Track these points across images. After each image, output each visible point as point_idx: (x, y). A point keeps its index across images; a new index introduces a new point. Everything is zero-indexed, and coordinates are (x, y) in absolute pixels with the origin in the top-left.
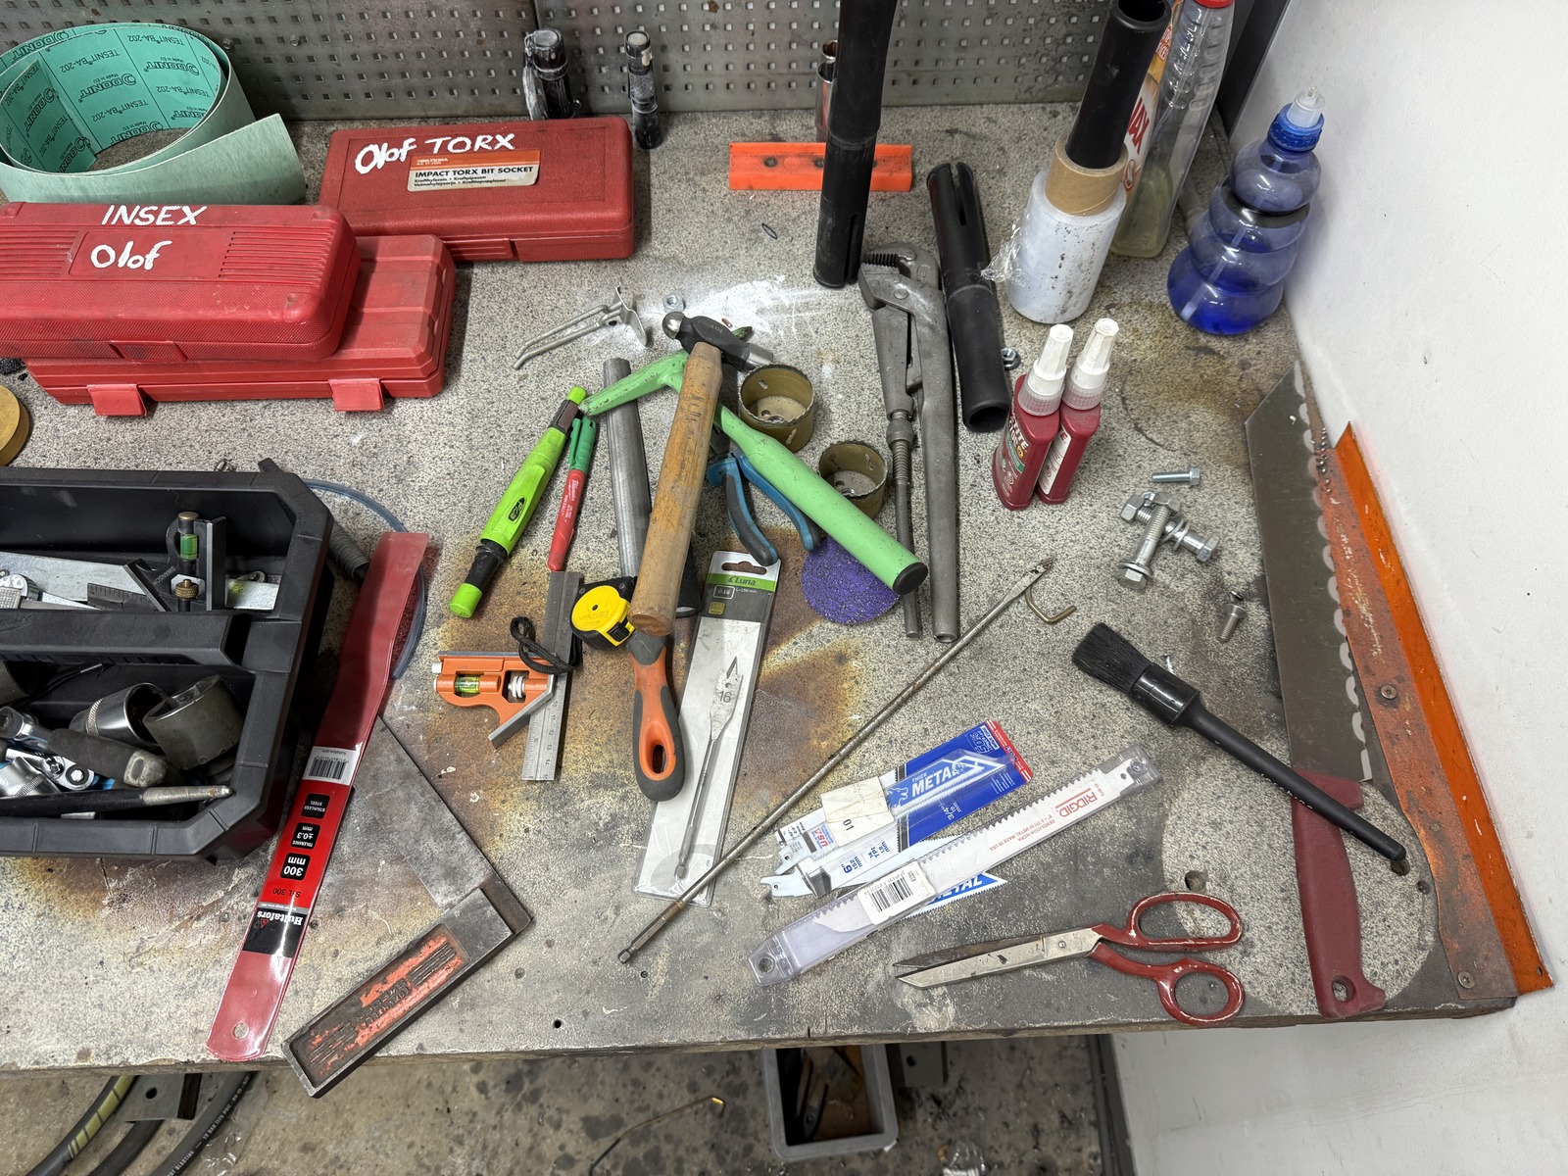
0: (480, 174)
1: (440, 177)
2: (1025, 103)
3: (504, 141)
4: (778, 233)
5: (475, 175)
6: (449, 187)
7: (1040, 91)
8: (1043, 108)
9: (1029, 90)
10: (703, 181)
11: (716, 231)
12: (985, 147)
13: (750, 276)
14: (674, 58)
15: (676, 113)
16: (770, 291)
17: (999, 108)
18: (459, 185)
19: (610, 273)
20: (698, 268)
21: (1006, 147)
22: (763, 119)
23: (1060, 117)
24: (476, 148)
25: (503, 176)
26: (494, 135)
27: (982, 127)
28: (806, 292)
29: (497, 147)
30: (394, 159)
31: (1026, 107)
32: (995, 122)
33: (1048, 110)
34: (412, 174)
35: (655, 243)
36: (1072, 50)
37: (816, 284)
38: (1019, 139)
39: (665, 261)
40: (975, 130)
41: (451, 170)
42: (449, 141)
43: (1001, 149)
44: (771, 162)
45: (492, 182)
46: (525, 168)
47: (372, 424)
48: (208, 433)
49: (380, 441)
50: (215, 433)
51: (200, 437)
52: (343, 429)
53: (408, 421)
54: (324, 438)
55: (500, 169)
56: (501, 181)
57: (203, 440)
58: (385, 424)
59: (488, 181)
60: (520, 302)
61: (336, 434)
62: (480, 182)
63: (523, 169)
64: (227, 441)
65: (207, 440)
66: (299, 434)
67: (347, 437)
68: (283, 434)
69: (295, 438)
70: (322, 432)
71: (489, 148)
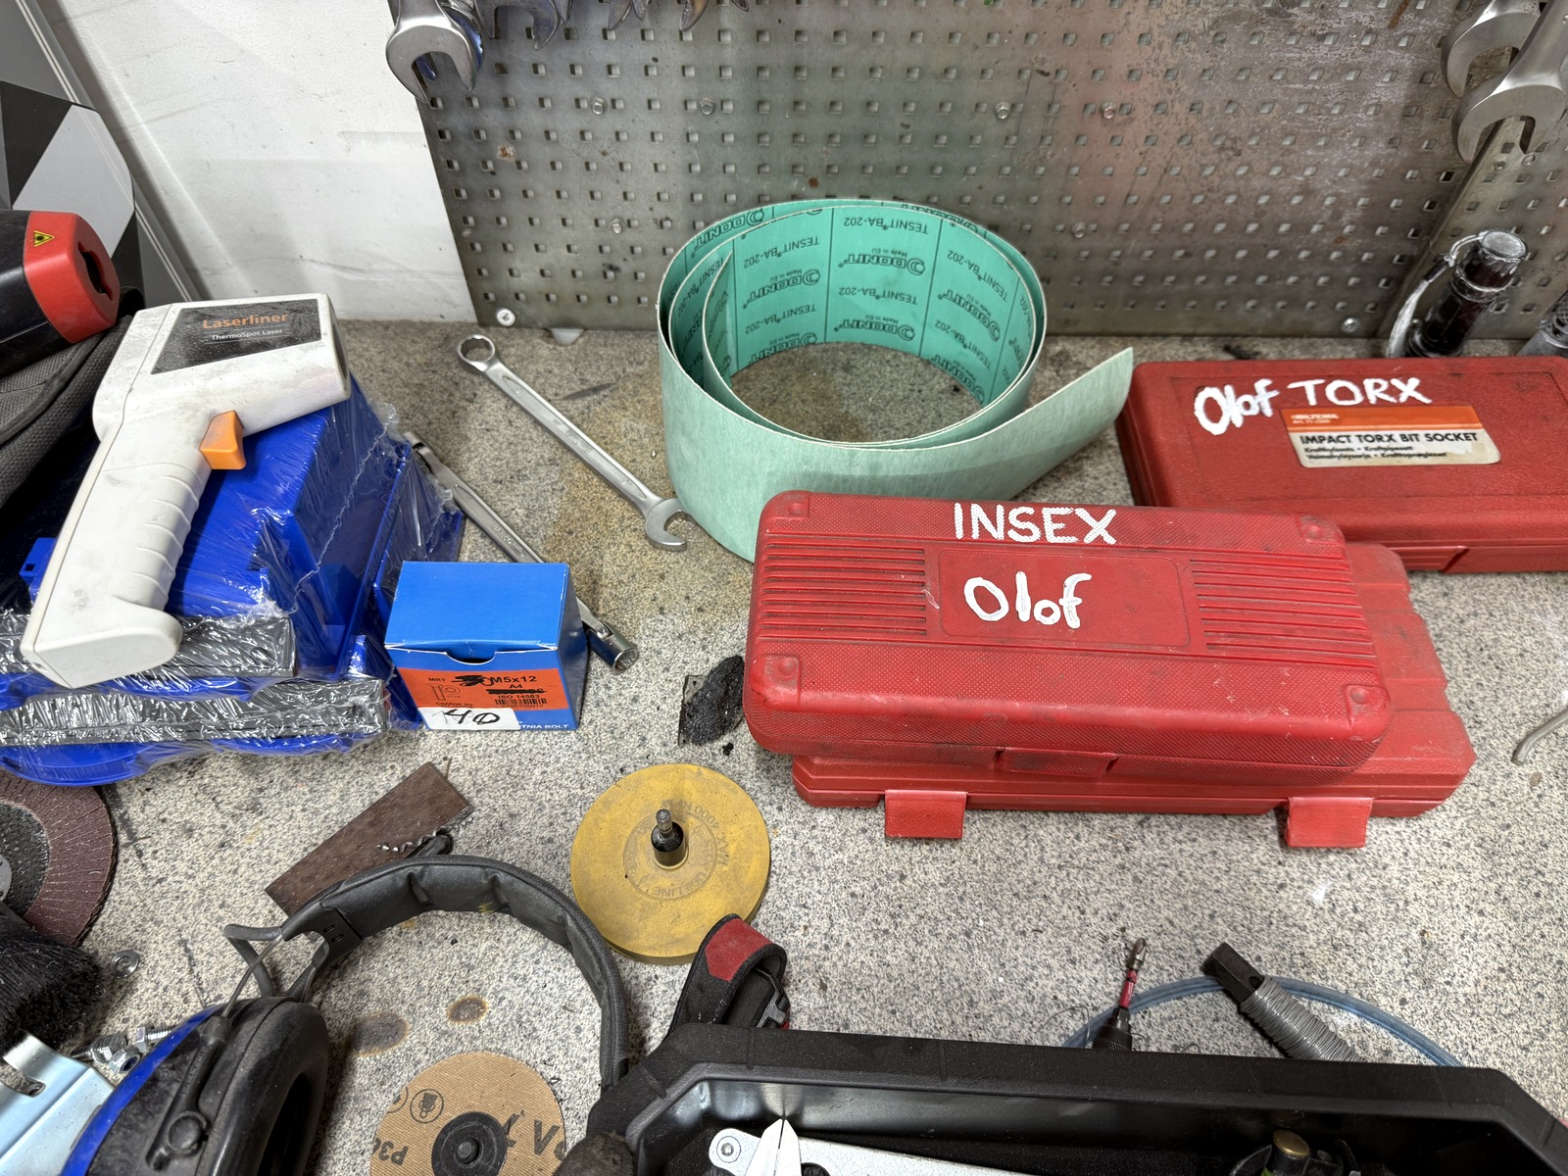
0: (1402, 444)
1: (1339, 446)
3: (1409, 389)
6: (1363, 462)
18: (1376, 460)
24: (1373, 401)
25: (1437, 447)
26: (1387, 378)
29: (1403, 398)
30: (1254, 411)
34: (1296, 438)
41: (1352, 435)
42: (1324, 386)
45: (1426, 455)
46: (1465, 434)
47: (1330, 865)
48: (1065, 872)
49: (1358, 898)
50: (1075, 871)
51: (1053, 878)
52: (1286, 872)
53: (1387, 860)
54: (1264, 890)
55: (1427, 435)
56: (1440, 455)
57: (1061, 885)
58: (1354, 866)
59: (1419, 455)
60: (1464, 639)
61: (1279, 882)
62: (1410, 456)
63: (1462, 436)
64: (1102, 889)
65: (1068, 885)
66: (1218, 879)
67: (1299, 888)
68: (1191, 879)
69: (1215, 888)
70: (1255, 878)
71: (1392, 400)
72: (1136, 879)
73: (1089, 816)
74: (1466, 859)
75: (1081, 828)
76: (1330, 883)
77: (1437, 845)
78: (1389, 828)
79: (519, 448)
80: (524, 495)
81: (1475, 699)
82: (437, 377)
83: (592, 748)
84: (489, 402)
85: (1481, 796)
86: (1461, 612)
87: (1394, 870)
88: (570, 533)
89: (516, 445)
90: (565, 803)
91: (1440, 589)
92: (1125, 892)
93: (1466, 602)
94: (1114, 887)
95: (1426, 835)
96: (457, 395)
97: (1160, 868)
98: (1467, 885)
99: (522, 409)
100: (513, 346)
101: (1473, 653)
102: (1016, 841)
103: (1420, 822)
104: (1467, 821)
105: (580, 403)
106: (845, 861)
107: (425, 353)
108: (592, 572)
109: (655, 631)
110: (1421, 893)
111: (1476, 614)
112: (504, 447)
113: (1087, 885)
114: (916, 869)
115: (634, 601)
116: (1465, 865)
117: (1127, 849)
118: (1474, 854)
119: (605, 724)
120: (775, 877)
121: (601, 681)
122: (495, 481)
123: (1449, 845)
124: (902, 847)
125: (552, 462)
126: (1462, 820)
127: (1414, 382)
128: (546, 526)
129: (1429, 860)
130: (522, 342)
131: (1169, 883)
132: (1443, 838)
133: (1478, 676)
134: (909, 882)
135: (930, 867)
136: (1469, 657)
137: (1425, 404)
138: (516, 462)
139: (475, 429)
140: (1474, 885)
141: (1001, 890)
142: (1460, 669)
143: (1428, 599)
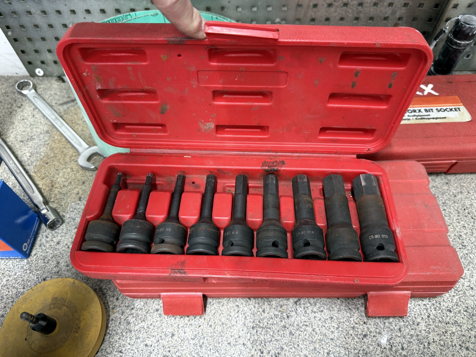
0: (425, 113)
3: (428, 89)
6: (407, 122)
18: (414, 121)
25: (441, 114)
45: (437, 118)
46: (455, 109)
47: (390, 323)
48: (255, 331)
49: (404, 342)
50: (261, 330)
51: (249, 334)
52: (368, 328)
53: (419, 320)
54: (356, 338)
55: (437, 109)
56: (443, 118)
57: (253, 337)
58: (402, 323)
59: (433, 118)
60: (456, 205)
61: (364, 333)
62: (429, 119)
63: (453, 109)
64: (273, 339)
65: (256, 338)
66: (332, 332)
67: (374, 336)
68: (319, 332)
69: (331, 337)
70: (352, 331)
72: (291, 333)
73: (270, 299)
74: (459, 319)
75: (266, 306)
76: (390, 333)
77: (444, 311)
78: (420, 302)
79: (35, 126)
80: (31, 147)
81: (462, 234)
82: (8, 98)
83: (33, 268)
84: (27, 107)
85: (467, 284)
86: (454, 191)
87: (423, 326)
88: (47, 163)
89: (33, 125)
90: (14, 296)
91: (445, 181)
92: (285, 340)
93: (457, 187)
94: (279, 338)
95: (439, 306)
96: (15, 105)
97: (304, 327)
98: (460, 333)
99: (39, 110)
100: (43, 84)
101: (461, 211)
102: (232, 314)
103: (436, 299)
104: (460, 298)
105: (65, 107)
106: (145, 327)
107: (6, 88)
108: (52, 181)
109: (75, 209)
110: (437, 338)
111: (461, 193)
112: (28, 126)
113: (266, 337)
114: (180, 331)
115: (68, 195)
116: (459, 322)
117: (288, 317)
118: (463, 316)
119: (41, 255)
120: (109, 336)
121: (45, 234)
122: (20, 141)
123: (450, 311)
124: (175, 319)
125: (47, 132)
126: (457, 297)
127: (431, 86)
128: (37, 160)
129: (440, 319)
130: (47, 82)
131: (308, 335)
132: (447, 307)
133: (463, 223)
134: (175, 338)
135: (187, 330)
136: (459, 213)
137: (436, 96)
138: (31, 133)
139: (18, 119)
140: (463, 333)
141: (222, 341)
142: (455, 219)
143: (439, 186)
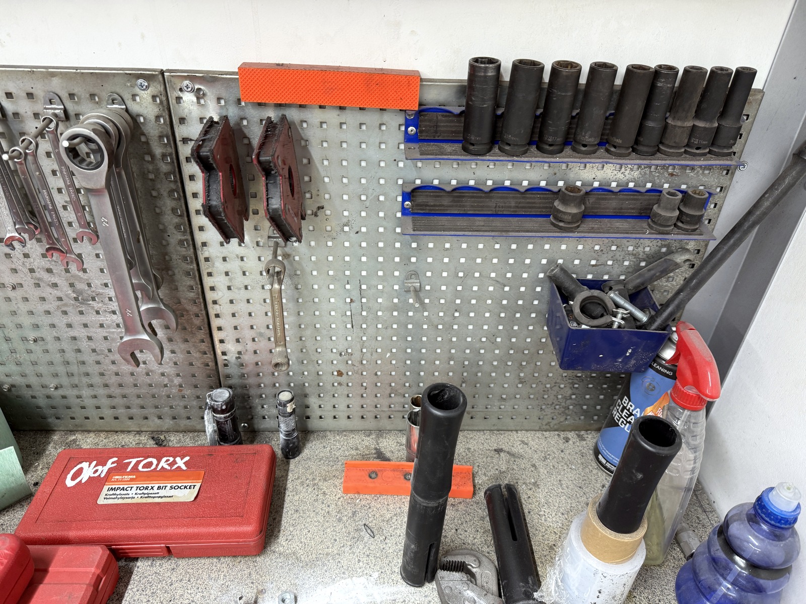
0: (155, 490)
1: (125, 492)
2: (546, 431)
3: (180, 463)
4: (376, 532)
5: (151, 491)
6: (129, 501)
7: (555, 424)
8: (558, 435)
9: (548, 424)
10: (324, 486)
11: (329, 530)
12: (523, 463)
13: (349, 572)
14: (313, 401)
15: (313, 432)
16: (365, 587)
17: (529, 434)
18: (137, 499)
19: (242, 566)
20: (310, 564)
21: (537, 464)
22: (371, 437)
23: (571, 442)
24: (159, 468)
25: (173, 492)
26: (175, 457)
27: (518, 449)
28: (394, 589)
29: (175, 467)
30: (97, 475)
31: (547, 434)
32: (527, 444)
33: (562, 436)
34: (106, 488)
35: (282, 539)
36: (577, 403)
37: (402, 581)
38: (545, 458)
39: (287, 557)
40: (514, 450)
41: (135, 486)
42: (141, 461)
43: (534, 466)
44: (373, 475)
45: (163, 497)
46: (190, 486)
55: (171, 486)
56: (170, 497)
59: (159, 497)
62: (154, 497)
71: (168, 468)
86: (175, 579)
93: (181, 574)
111: (181, 581)
137: (182, 470)
